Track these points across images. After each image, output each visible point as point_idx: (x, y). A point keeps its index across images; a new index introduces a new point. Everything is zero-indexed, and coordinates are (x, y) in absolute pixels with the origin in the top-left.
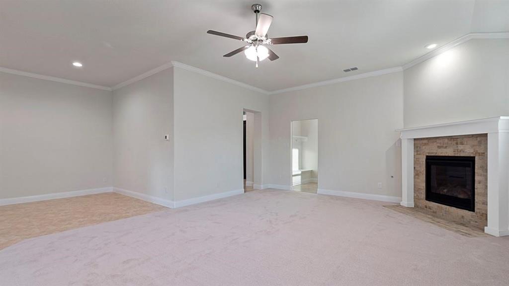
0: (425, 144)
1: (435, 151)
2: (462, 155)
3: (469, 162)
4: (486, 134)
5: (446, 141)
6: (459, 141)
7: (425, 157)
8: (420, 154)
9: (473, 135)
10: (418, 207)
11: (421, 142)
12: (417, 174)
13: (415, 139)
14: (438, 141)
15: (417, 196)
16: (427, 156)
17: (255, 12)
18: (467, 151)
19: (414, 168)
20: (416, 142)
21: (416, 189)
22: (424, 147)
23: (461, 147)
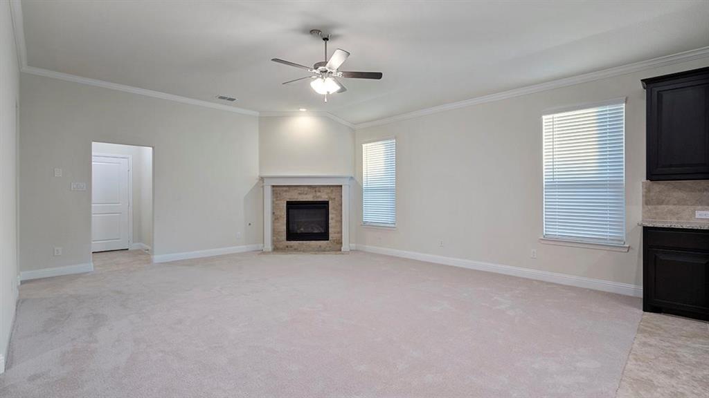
0: (286, 191)
1: (296, 197)
2: (320, 200)
3: (324, 205)
4: (341, 186)
5: (306, 189)
6: (317, 189)
7: (285, 202)
8: (280, 200)
9: (328, 186)
10: (277, 249)
11: (282, 188)
12: (275, 218)
13: (273, 186)
14: (299, 188)
15: (277, 239)
16: (287, 202)
17: (324, 39)
18: (323, 197)
19: (274, 213)
20: (274, 188)
21: (275, 232)
22: (285, 193)
23: (318, 194)
